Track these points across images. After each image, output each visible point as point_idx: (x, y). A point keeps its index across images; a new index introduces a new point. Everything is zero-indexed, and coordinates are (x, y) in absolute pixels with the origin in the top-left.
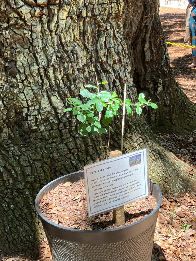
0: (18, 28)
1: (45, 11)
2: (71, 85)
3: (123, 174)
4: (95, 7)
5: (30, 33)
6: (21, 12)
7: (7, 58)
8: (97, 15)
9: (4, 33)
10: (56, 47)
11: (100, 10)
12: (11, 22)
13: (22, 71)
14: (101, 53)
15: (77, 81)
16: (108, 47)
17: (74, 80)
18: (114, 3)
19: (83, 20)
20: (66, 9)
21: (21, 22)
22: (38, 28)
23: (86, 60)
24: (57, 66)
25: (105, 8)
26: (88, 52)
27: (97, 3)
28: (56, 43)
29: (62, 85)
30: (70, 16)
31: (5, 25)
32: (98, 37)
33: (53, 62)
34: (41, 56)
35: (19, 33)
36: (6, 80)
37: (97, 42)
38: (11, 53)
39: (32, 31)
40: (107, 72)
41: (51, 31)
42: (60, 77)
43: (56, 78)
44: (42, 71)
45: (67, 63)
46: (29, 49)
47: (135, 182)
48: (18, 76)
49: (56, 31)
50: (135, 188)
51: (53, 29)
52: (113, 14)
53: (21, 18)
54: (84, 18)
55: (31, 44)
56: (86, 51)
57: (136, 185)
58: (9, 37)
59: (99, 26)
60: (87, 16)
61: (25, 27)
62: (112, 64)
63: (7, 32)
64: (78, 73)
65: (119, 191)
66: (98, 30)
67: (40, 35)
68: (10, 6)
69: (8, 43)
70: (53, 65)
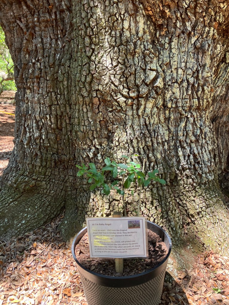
0: (118, 112)
1: (135, 102)
2: (149, 153)
3: (122, 233)
4: (178, 101)
5: (125, 115)
6: (119, 101)
7: (110, 131)
8: (180, 107)
9: (109, 114)
10: (142, 126)
11: (183, 103)
12: (114, 108)
13: (117, 139)
14: (180, 133)
15: (155, 151)
16: (187, 130)
17: (153, 150)
18: (196, 98)
19: (169, 109)
20: (151, 101)
21: (119, 108)
22: (130, 113)
23: (168, 137)
24: (139, 139)
25: (186, 102)
26: (170, 132)
27: (181, 98)
28: (142, 124)
29: (142, 152)
30: (155, 105)
31: (110, 109)
32: (180, 123)
33: (137, 136)
35: (118, 115)
36: (107, 144)
37: (179, 126)
38: (113, 128)
39: (126, 114)
40: (183, 148)
41: (139, 116)
42: (141, 147)
43: (139, 147)
44: (129, 141)
45: (148, 138)
46: (123, 126)
47: (134, 242)
48: (114, 142)
49: (143, 116)
50: (133, 248)
51: (140, 114)
52: (194, 107)
53: (119, 105)
54: (170, 108)
55: (125, 123)
56: (168, 131)
57: (134, 245)
58: (112, 117)
59: (181, 114)
60: (172, 107)
61: (122, 112)
62: (189, 143)
63: (111, 114)
64: (157, 146)
65: (117, 246)
66: (180, 117)
67: (131, 117)
68: (113, 97)
69: (111, 121)
70: (137, 138)
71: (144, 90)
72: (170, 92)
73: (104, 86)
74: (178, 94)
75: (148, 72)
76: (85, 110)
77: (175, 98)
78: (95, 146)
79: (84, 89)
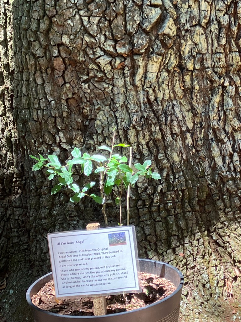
0: (98, 82)
1: (128, 62)
2: (158, 153)
3: (101, 253)
4: (205, 57)
5: (111, 87)
6: (99, 63)
7: (88, 116)
8: (208, 68)
9: (83, 87)
10: (142, 105)
11: (215, 61)
12: (91, 75)
13: (99, 131)
14: (213, 115)
15: (169, 149)
16: (225, 108)
17: (165, 148)
18: (235, 52)
19: (190, 73)
20: (155, 60)
21: (100, 75)
22: (120, 82)
23: (192, 124)
24: (139, 128)
25: (219, 59)
27: (210, 52)
28: (142, 101)
29: (146, 152)
30: (164, 67)
31: (85, 78)
32: (212, 96)
33: (134, 123)
34: (121, 115)
35: (100, 87)
36: (82, 140)
37: (210, 102)
38: (91, 110)
39: (113, 85)
40: (220, 141)
41: (135, 86)
42: (143, 142)
43: (138, 143)
44: (121, 132)
45: (155, 125)
46: (110, 106)
48: (95, 137)
49: (143, 86)
51: (138, 83)
52: (234, 67)
53: (100, 69)
54: (191, 71)
55: (112, 100)
56: (192, 112)
57: (120, 272)
58: (89, 91)
59: (212, 82)
60: (194, 69)
61: (106, 81)
62: (230, 132)
63: (87, 85)
64: (171, 139)
65: (95, 274)
66: (211, 86)
67: (123, 90)
68: (88, 55)
69: (86, 98)
70: (134, 127)
72: (190, 42)
73: (72, 37)
74: (203, 46)
75: (147, 10)
76: (39, 81)
77: (199, 53)
78: (60, 146)
79: (36, 43)
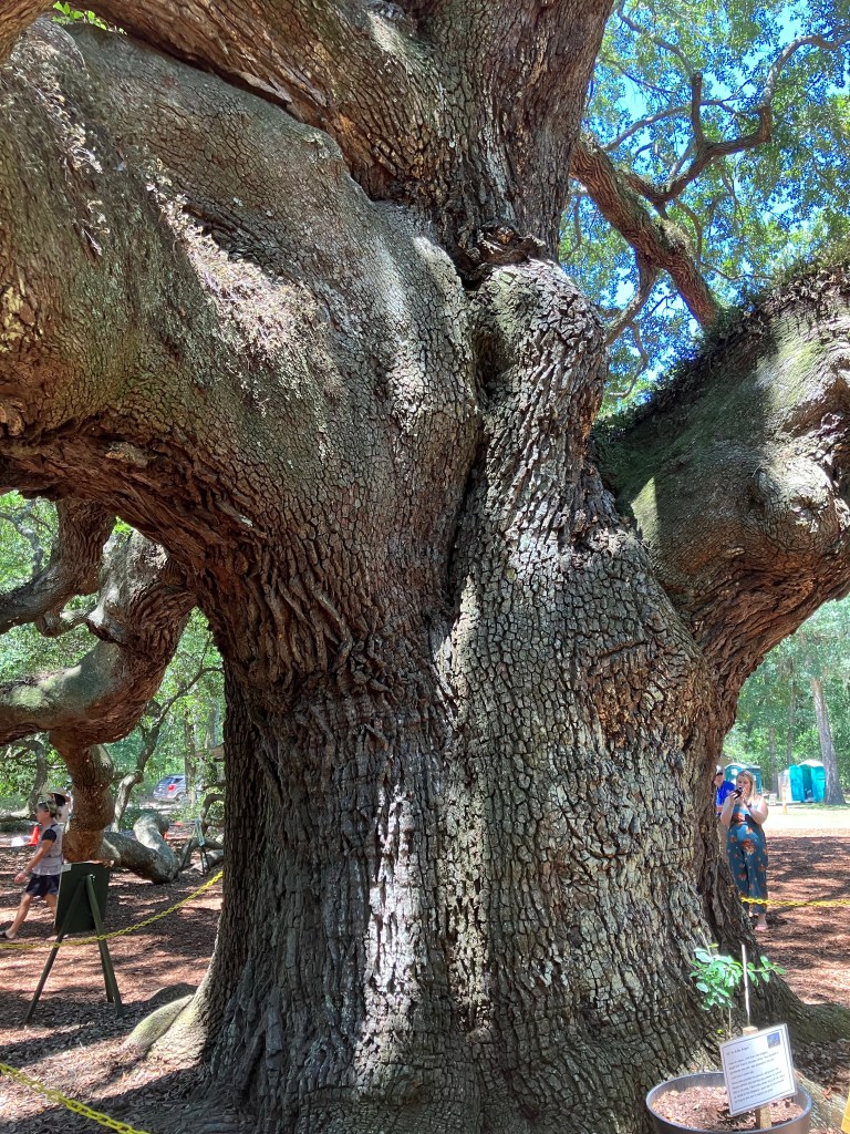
0: (582, 885)
1: (613, 863)
2: (646, 956)
3: (763, 1058)
4: (663, 854)
5: (596, 890)
6: (587, 865)
7: (570, 923)
8: (667, 864)
9: (567, 891)
10: (627, 907)
12: (575, 878)
13: (588, 939)
14: (677, 912)
16: (682, 904)
18: (685, 847)
19: (651, 871)
21: (586, 878)
22: (605, 884)
24: (629, 932)
25: (675, 855)
26: (659, 912)
28: (625, 902)
29: (636, 957)
31: (568, 881)
32: (670, 893)
33: (625, 926)
34: (610, 919)
35: (584, 890)
37: (669, 899)
38: (575, 917)
39: (598, 887)
41: (620, 887)
42: (633, 946)
43: (628, 947)
44: (612, 937)
46: (596, 910)
47: (777, 1071)
48: (583, 946)
49: (626, 886)
50: (778, 1081)
51: (623, 884)
52: (684, 862)
53: (586, 872)
54: (652, 868)
55: (598, 904)
57: (779, 1075)
58: (572, 896)
59: (671, 877)
60: (655, 866)
61: (591, 884)
63: (570, 890)
65: (760, 1083)
66: (669, 883)
67: (608, 892)
68: (575, 858)
69: (571, 904)
70: (625, 931)
71: (625, 841)
72: (649, 840)
73: (558, 840)
74: (662, 843)
75: (623, 810)
76: (525, 888)
77: (658, 850)
78: (552, 959)
79: (524, 848)
